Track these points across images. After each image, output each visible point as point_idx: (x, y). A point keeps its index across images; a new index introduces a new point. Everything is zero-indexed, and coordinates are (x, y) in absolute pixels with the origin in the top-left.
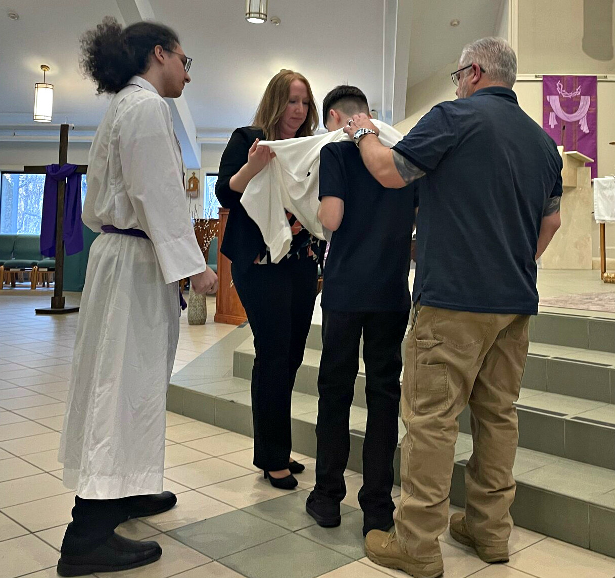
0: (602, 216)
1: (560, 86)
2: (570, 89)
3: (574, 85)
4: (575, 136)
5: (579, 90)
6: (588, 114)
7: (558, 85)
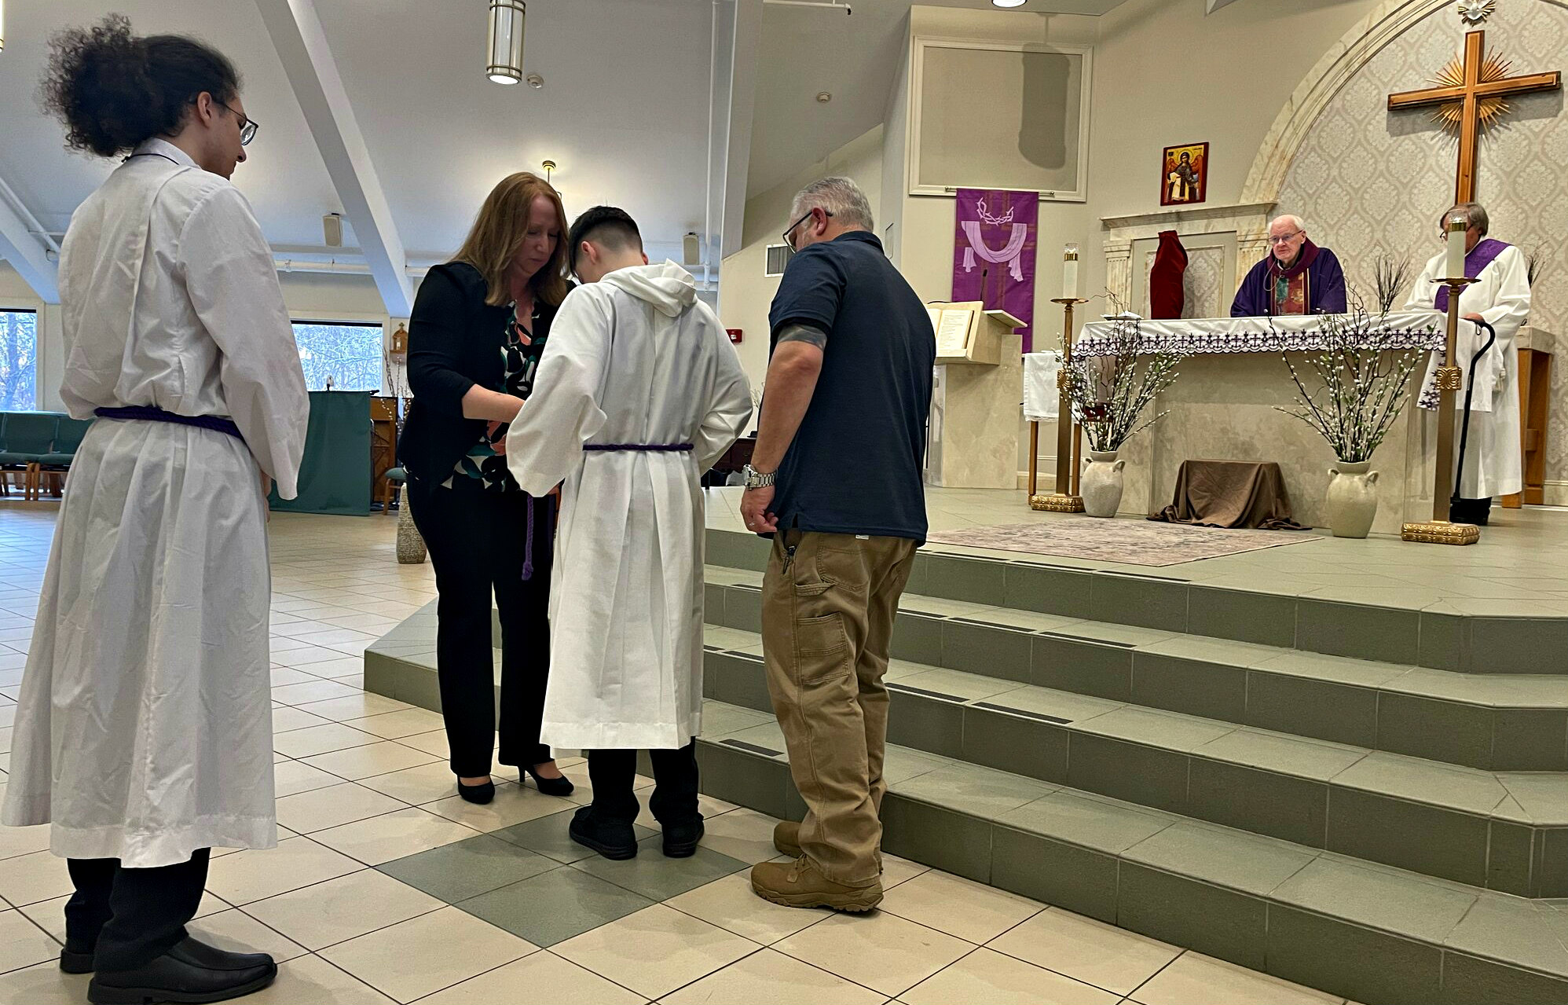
0: (1034, 410)
1: (982, 206)
2: (997, 212)
3: (1004, 206)
4: (1002, 286)
5: (1010, 215)
6: (1022, 252)
7: (979, 203)
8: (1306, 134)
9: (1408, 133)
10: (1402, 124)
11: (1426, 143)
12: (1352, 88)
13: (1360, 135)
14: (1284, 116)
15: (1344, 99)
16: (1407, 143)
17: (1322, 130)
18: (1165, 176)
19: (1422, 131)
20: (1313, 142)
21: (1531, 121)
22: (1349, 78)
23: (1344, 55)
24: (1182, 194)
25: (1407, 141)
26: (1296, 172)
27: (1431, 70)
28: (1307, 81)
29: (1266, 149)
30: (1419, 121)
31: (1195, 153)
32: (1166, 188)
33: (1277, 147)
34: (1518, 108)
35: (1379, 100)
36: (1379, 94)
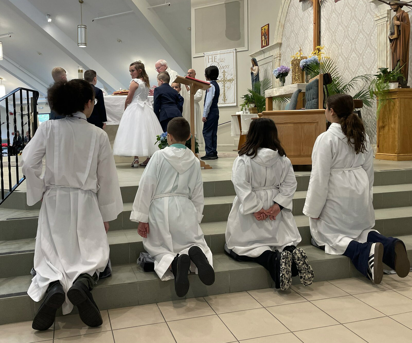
8: (287, 16)
9: (306, 10)
14: (280, 10)
17: (290, 13)
18: (262, 38)
19: (309, 8)
20: (288, 18)
24: (265, 44)
25: (306, 13)
26: (285, 30)
29: (278, 23)
31: (266, 28)
32: (262, 41)
33: (280, 22)
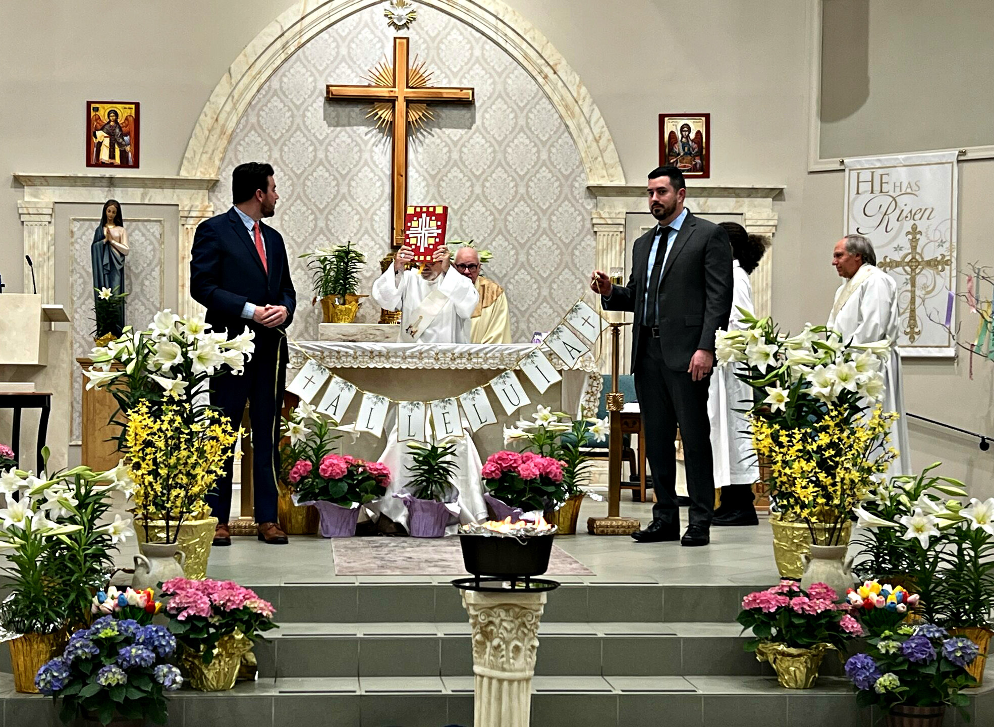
8: (246, 111)
10: (338, 116)
11: (361, 138)
12: (289, 71)
13: (298, 120)
14: (223, 89)
15: (281, 81)
16: (344, 135)
17: (261, 109)
18: (90, 134)
19: (357, 125)
21: (450, 130)
22: (286, 60)
23: (280, 36)
24: (112, 156)
25: (343, 133)
27: (363, 66)
28: (245, 56)
30: (353, 115)
31: (124, 113)
32: (92, 147)
33: (217, 120)
34: (439, 116)
35: (315, 87)
36: (315, 81)
